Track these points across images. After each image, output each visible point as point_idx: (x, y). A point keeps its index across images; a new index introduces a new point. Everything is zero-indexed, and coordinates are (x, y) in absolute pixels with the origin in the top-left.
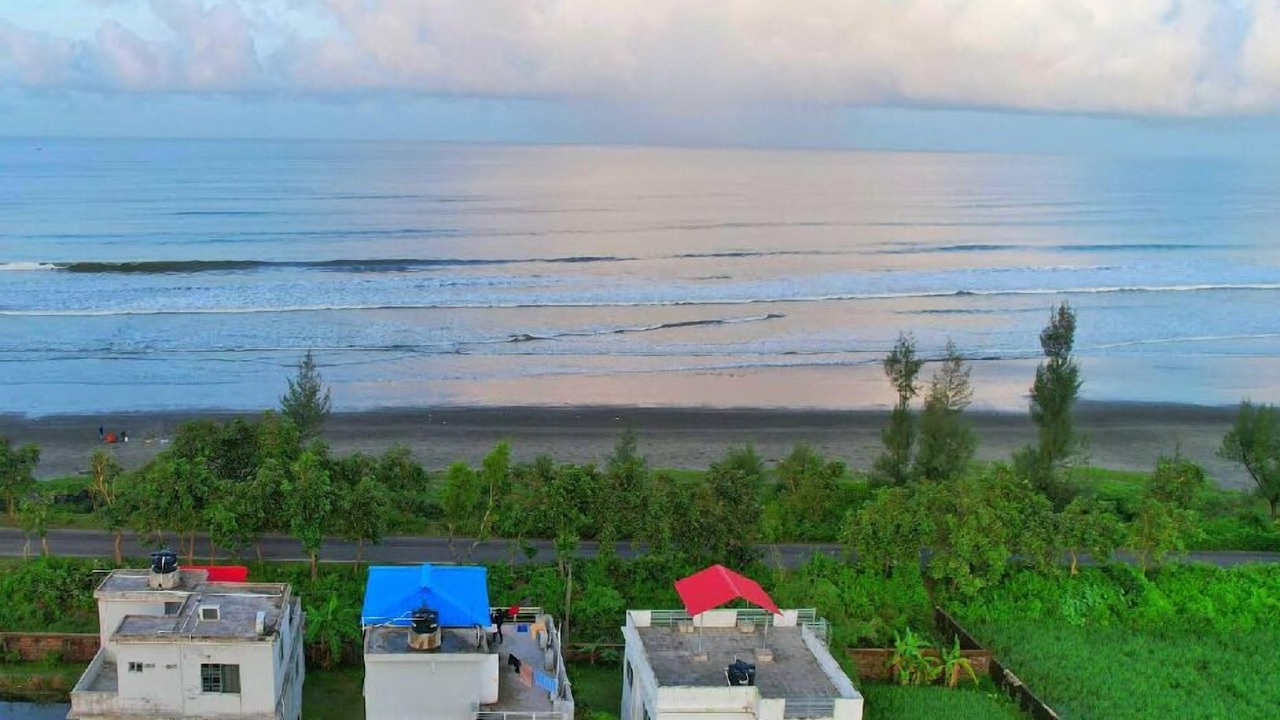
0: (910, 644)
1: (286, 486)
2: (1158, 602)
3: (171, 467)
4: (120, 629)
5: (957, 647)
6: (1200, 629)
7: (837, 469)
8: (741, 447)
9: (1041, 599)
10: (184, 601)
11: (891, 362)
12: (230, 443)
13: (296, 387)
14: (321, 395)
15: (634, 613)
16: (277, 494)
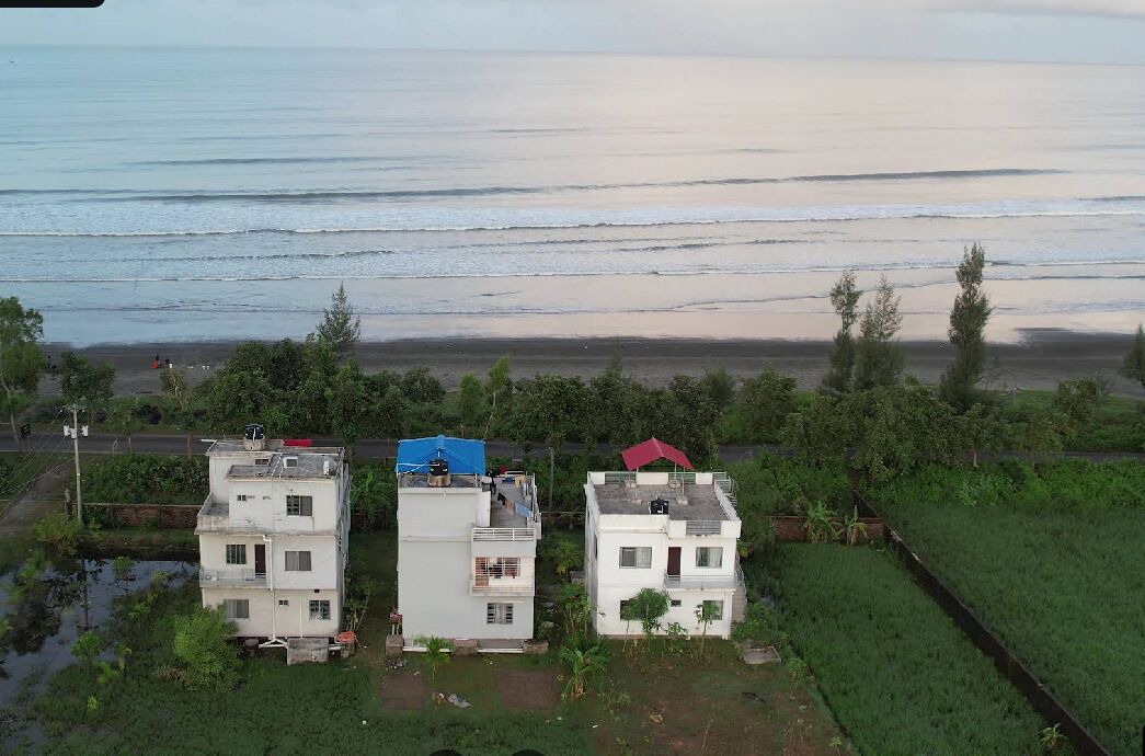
0: (819, 512)
1: (329, 392)
2: (1039, 488)
3: (236, 377)
4: (230, 472)
5: (856, 514)
6: (1067, 508)
7: (788, 385)
8: (714, 370)
9: (941, 486)
10: (270, 459)
11: (837, 293)
12: (278, 361)
13: (330, 316)
14: (352, 322)
15: (592, 473)
16: (323, 400)
